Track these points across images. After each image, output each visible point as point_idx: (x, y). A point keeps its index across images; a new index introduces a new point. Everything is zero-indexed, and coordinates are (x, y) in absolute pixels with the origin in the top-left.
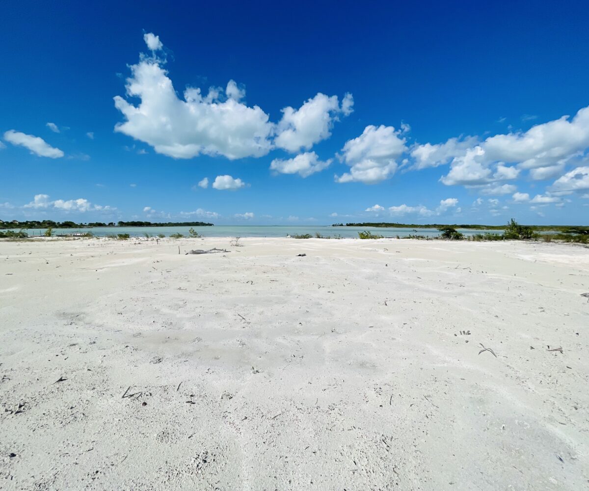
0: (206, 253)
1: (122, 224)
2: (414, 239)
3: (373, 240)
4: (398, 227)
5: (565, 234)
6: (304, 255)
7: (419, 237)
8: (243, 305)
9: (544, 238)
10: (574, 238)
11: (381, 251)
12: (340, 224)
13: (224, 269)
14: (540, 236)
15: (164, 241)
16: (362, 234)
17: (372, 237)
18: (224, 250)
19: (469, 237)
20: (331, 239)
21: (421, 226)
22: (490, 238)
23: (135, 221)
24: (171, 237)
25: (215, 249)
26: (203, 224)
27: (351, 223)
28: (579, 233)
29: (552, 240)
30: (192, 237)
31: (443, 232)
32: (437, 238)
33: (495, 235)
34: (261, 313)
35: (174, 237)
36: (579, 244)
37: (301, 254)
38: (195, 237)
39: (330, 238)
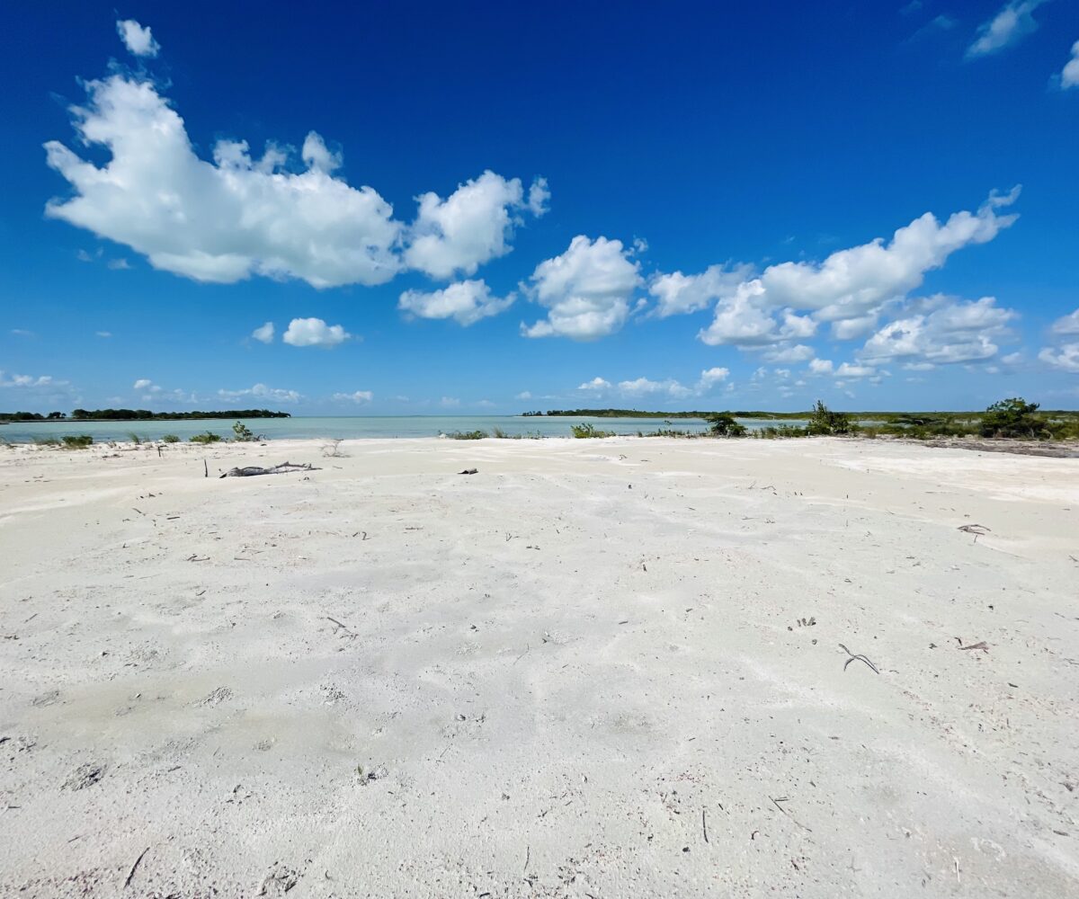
0: (266, 472)
1: (82, 415)
2: (668, 438)
3: (598, 439)
4: (634, 417)
5: (893, 425)
6: (474, 472)
7: (674, 433)
8: (342, 591)
9: (866, 432)
10: (907, 431)
11: (615, 460)
12: (536, 412)
13: (304, 507)
14: (862, 429)
15: (175, 449)
16: (579, 429)
17: (596, 435)
18: (307, 465)
19: (755, 432)
20: (522, 440)
21: (673, 415)
22: (789, 433)
23: (114, 409)
24: (192, 441)
25: (287, 464)
26: (267, 414)
27: (556, 410)
28: (912, 423)
29: (877, 435)
30: (240, 440)
31: (714, 425)
32: (704, 435)
33: (794, 428)
34: (384, 609)
35: (200, 441)
36: (915, 440)
37: (468, 469)
38: (248, 440)
39: (520, 438)
